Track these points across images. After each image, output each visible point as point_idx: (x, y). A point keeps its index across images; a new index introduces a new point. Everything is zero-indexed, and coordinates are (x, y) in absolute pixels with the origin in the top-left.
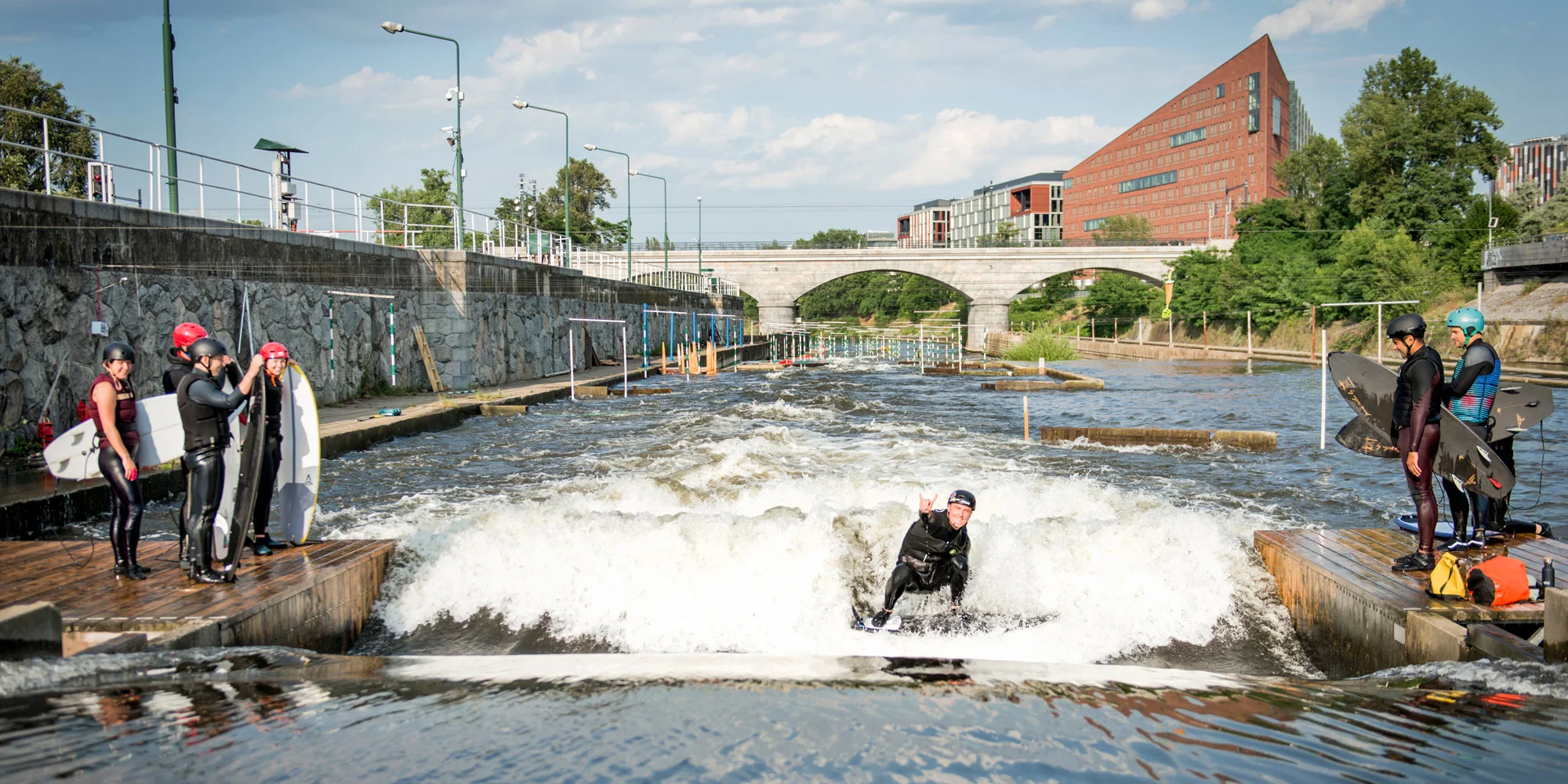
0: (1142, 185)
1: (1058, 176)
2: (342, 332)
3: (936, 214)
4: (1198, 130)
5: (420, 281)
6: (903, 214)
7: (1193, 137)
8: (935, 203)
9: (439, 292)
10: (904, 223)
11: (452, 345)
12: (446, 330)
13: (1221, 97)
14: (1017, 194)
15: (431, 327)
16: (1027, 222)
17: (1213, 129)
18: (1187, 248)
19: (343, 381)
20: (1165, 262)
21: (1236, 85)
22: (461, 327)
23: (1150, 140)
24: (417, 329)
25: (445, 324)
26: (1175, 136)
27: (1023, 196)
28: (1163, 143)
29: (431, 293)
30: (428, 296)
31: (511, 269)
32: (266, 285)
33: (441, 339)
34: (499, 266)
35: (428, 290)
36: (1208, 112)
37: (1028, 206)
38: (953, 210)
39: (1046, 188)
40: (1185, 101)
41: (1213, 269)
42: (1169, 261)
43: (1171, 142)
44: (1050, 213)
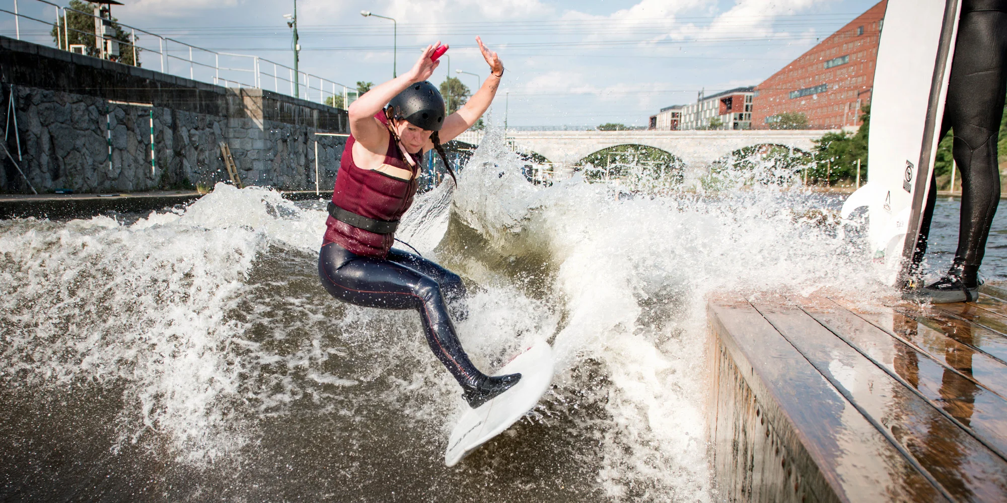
0: (805, 93)
1: (750, 89)
2: (139, 138)
3: (673, 115)
4: (843, 57)
5: (227, 109)
6: (653, 114)
7: (839, 62)
8: (673, 107)
9: (243, 119)
10: (653, 119)
11: (253, 158)
12: (248, 147)
13: (861, 34)
14: (723, 101)
15: (237, 144)
16: (730, 118)
17: (854, 57)
18: (827, 131)
19: (141, 175)
20: (812, 141)
21: (872, 26)
22: (259, 145)
23: (812, 65)
24: (223, 144)
25: (247, 143)
26: (828, 61)
27: (728, 102)
28: (820, 66)
29: (236, 120)
30: (234, 122)
31: (312, 109)
32: (46, 92)
33: (244, 153)
34: (299, 105)
35: (234, 117)
36: (851, 45)
37: (730, 108)
38: (683, 111)
39: (743, 97)
40: (836, 39)
41: (843, 144)
42: (815, 140)
43: (825, 65)
44: (744, 113)
